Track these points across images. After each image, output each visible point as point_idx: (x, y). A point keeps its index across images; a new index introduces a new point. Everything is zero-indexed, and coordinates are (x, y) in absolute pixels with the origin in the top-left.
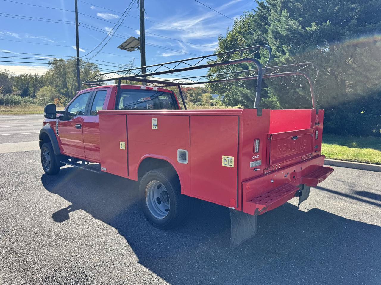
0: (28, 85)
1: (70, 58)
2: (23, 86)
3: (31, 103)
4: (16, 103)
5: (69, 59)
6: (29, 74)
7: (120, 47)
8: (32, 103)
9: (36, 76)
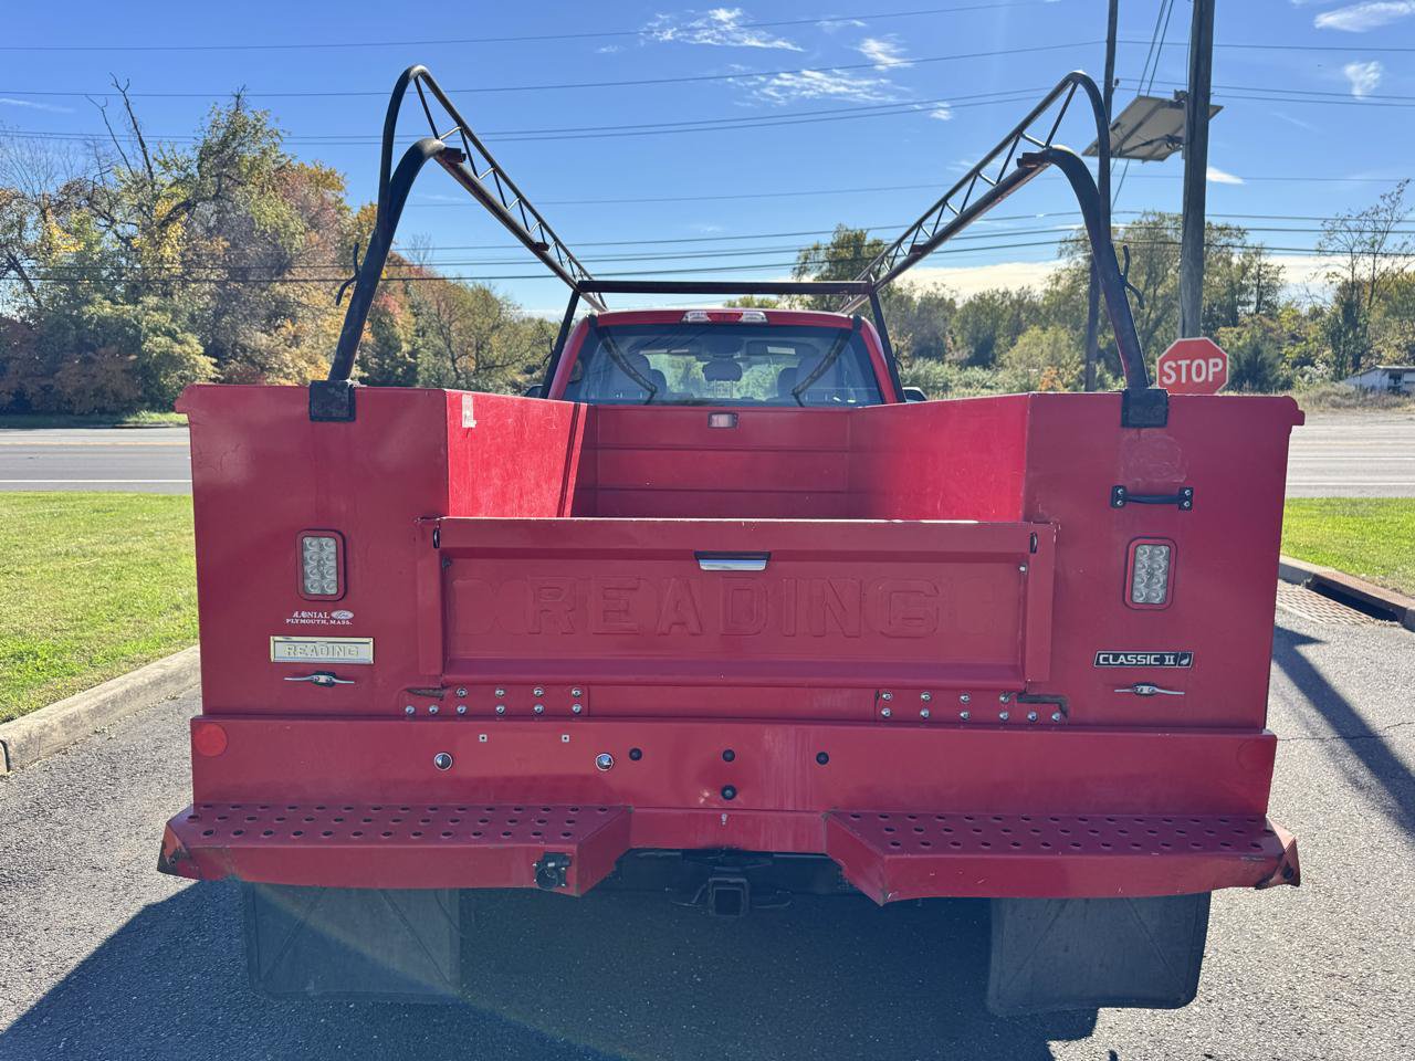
0: (995, 326)
1: (1137, 217)
2: (978, 332)
3: (983, 387)
4: (939, 389)
5: (1134, 223)
6: (1001, 291)
7: (1094, 149)
8: (988, 387)
9: (1024, 293)
